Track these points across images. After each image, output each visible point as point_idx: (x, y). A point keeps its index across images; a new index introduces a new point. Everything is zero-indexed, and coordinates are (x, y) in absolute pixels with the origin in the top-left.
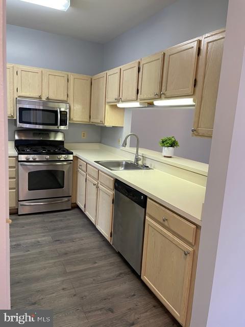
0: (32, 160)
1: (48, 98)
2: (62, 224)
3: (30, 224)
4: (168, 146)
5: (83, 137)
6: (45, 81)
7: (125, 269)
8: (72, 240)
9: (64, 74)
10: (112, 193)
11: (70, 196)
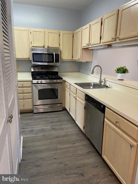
0: (40, 83)
1: (48, 47)
2: (56, 119)
3: (40, 118)
4: (121, 73)
5: (69, 69)
6: (46, 36)
7: (91, 149)
8: (62, 129)
9: (57, 31)
10: (84, 102)
11: (62, 103)
